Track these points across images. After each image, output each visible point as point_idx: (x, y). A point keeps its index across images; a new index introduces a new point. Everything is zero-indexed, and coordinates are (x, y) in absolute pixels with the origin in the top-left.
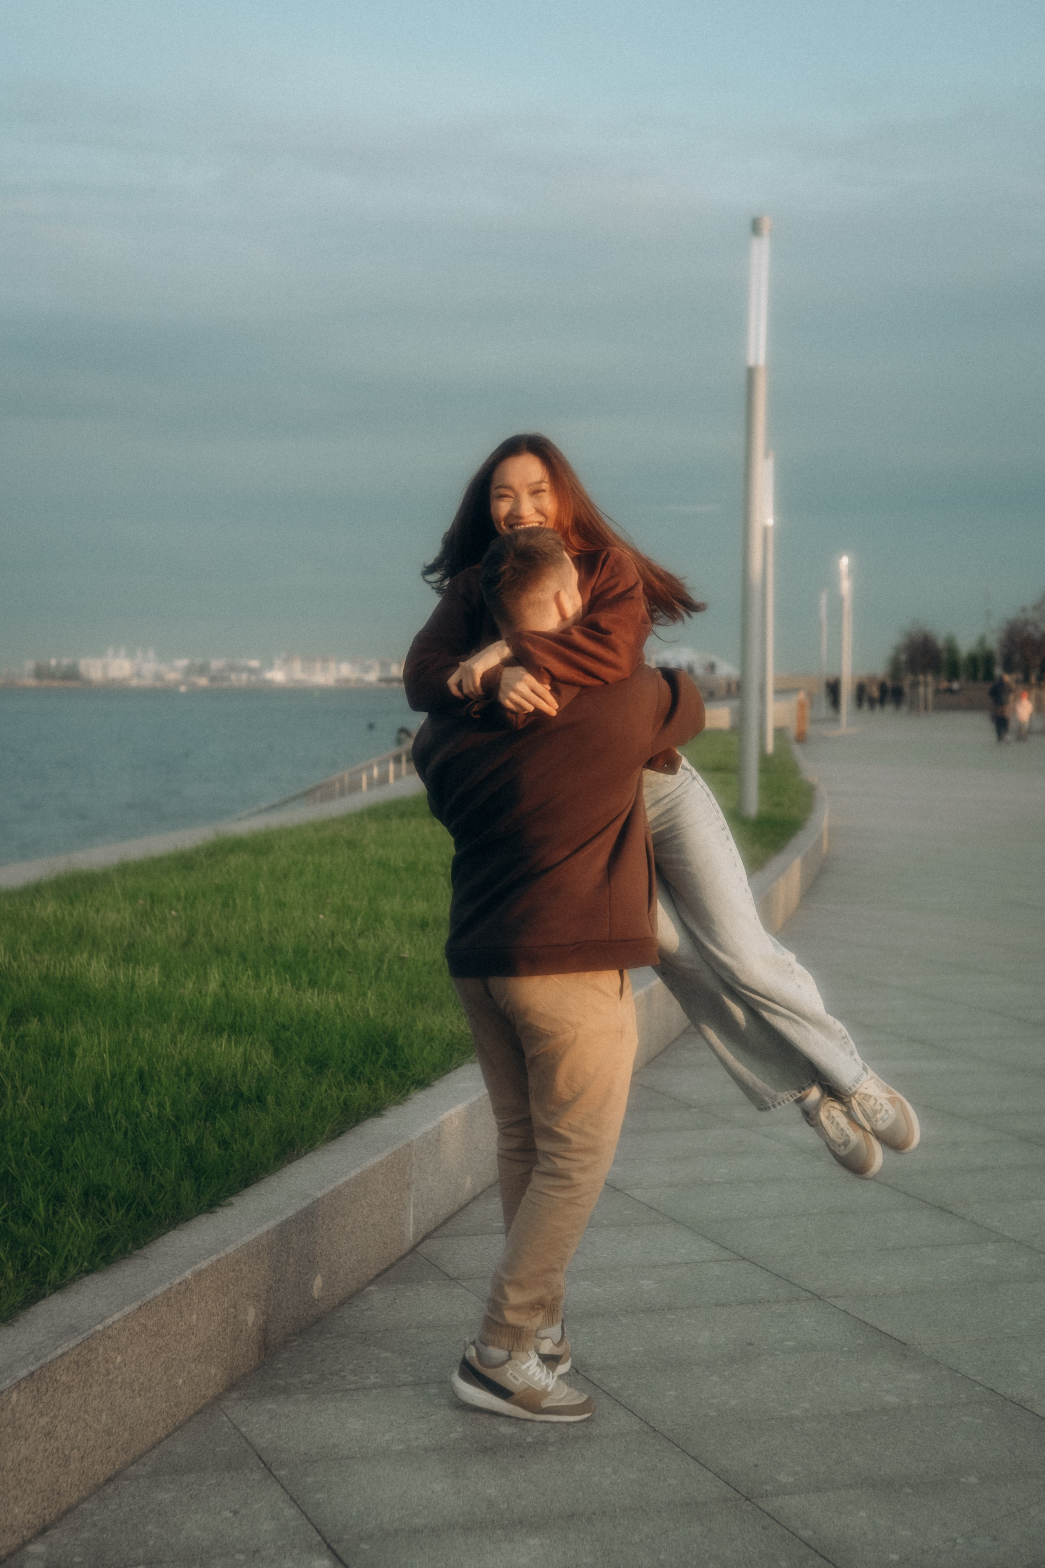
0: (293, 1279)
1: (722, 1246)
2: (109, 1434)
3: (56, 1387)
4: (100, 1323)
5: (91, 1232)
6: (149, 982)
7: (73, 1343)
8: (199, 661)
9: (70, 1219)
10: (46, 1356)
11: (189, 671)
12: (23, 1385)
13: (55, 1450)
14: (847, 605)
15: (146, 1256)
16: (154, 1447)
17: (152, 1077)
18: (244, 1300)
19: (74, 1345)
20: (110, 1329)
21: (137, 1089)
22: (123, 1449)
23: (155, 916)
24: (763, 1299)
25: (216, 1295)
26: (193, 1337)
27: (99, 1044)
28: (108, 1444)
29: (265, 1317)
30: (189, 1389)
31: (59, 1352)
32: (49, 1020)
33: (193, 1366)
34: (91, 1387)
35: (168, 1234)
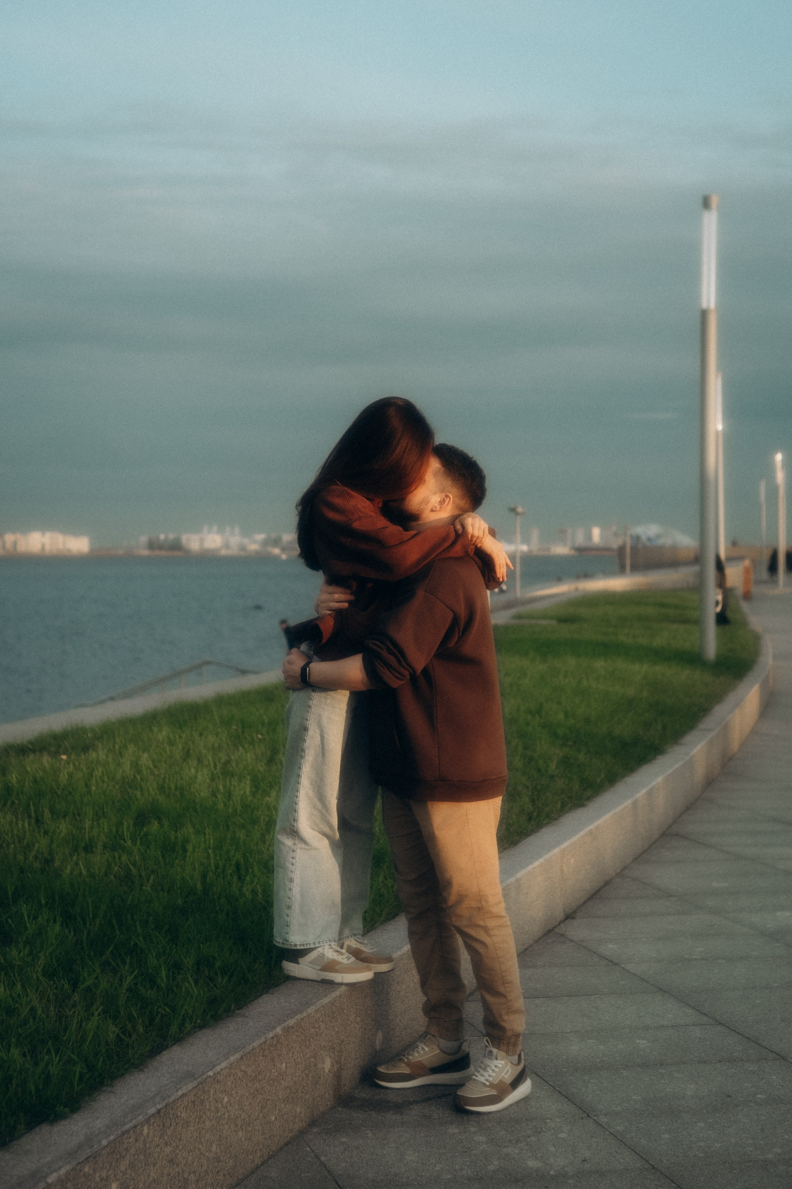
0: (360, 1034)
1: (702, 1013)
2: (219, 1161)
3: (178, 1122)
4: (211, 1070)
5: (202, 994)
6: (242, 792)
7: (190, 1086)
8: (273, 535)
9: (186, 984)
10: (169, 1097)
11: (265, 543)
12: (152, 1121)
13: (176, 1174)
14: (782, 492)
15: (246, 1015)
16: (253, 1172)
17: (247, 869)
18: (322, 1051)
19: (191, 1088)
20: (219, 1075)
21: (235, 879)
22: (229, 1174)
23: (246, 738)
24: (737, 1058)
25: (300, 1047)
26: (283, 1081)
27: (205, 841)
28: (217, 1169)
29: (338, 1066)
30: (280, 1124)
31: (180, 1093)
32: (166, 823)
33: (283, 1105)
34: (204, 1122)
35: (262, 997)
